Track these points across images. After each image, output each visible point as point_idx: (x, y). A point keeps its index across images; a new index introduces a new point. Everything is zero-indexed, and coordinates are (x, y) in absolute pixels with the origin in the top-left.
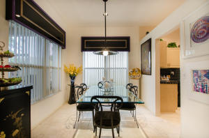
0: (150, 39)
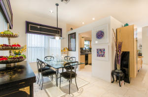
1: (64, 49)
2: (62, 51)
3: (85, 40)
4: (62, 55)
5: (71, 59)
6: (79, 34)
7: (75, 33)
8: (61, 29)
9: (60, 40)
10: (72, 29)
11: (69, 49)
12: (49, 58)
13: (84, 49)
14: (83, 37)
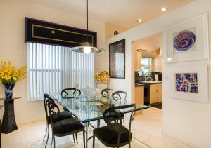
0: (124, 40)
1: (101, 75)
2: (96, 77)
3: (143, 57)
4: (96, 87)
5: (116, 96)
6: (133, 42)
7: (123, 41)
8: (95, 34)
9: (93, 54)
10: (116, 33)
11: (112, 75)
12: (70, 93)
13: (141, 74)
14: (138, 50)
